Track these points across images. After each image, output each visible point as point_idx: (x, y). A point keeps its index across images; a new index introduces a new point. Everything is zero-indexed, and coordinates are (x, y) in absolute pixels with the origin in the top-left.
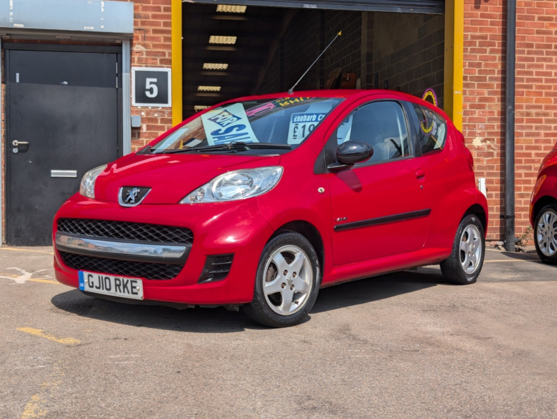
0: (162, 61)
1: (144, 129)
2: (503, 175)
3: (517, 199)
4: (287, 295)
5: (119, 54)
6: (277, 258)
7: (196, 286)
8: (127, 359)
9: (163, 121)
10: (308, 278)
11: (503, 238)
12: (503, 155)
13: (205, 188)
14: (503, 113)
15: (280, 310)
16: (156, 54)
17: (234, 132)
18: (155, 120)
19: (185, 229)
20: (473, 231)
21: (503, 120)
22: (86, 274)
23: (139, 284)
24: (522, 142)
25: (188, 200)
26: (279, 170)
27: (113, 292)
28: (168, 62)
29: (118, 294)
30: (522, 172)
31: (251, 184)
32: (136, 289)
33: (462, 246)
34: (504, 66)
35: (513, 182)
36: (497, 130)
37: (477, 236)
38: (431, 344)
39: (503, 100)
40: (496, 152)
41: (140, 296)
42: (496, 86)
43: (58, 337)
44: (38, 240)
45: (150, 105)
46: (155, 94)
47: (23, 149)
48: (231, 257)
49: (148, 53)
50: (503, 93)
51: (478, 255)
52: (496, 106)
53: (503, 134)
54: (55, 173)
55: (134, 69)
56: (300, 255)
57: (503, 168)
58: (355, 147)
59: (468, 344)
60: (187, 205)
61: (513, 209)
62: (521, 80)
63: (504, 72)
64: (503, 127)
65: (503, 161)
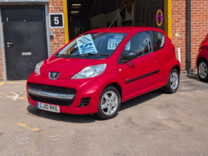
0: (60, 11)
1: (55, 36)
2: (186, 46)
3: (192, 55)
4: (109, 108)
5: (44, 9)
6: (106, 96)
7: (78, 108)
8: (56, 138)
9: (62, 33)
10: (116, 101)
11: (187, 69)
12: (186, 39)
13: (80, 73)
14: (186, 24)
15: (107, 113)
16: (58, 8)
17: (88, 46)
18: (58, 33)
19: (73, 89)
20: (175, 74)
21: (186, 26)
22: (39, 103)
23: (58, 107)
24: (193, 34)
25: (73, 78)
26: (105, 65)
27: (49, 110)
28: (62, 11)
29: (51, 110)
30: (194, 45)
31: (95, 71)
32: (57, 109)
33: (171, 80)
34: (187, 6)
35: (190, 49)
36: (184, 30)
37: (176, 76)
38: (159, 125)
39: (186, 19)
40: (184, 38)
41: (59, 111)
42: (184, 13)
43: (31, 127)
44: (19, 78)
45: (56, 27)
46: (58, 23)
47: (11, 46)
48: (89, 98)
49: (55, 8)
50: (186, 16)
51: (177, 82)
52: (184, 21)
53: (186, 31)
54: (23, 54)
55: (50, 14)
56: (113, 94)
57: (187, 44)
58: (132, 54)
59: (172, 125)
60: (73, 80)
61: (190, 59)
62: (193, 11)
63: (186, 8)
64: (186, 29)
65: (187, 41)
